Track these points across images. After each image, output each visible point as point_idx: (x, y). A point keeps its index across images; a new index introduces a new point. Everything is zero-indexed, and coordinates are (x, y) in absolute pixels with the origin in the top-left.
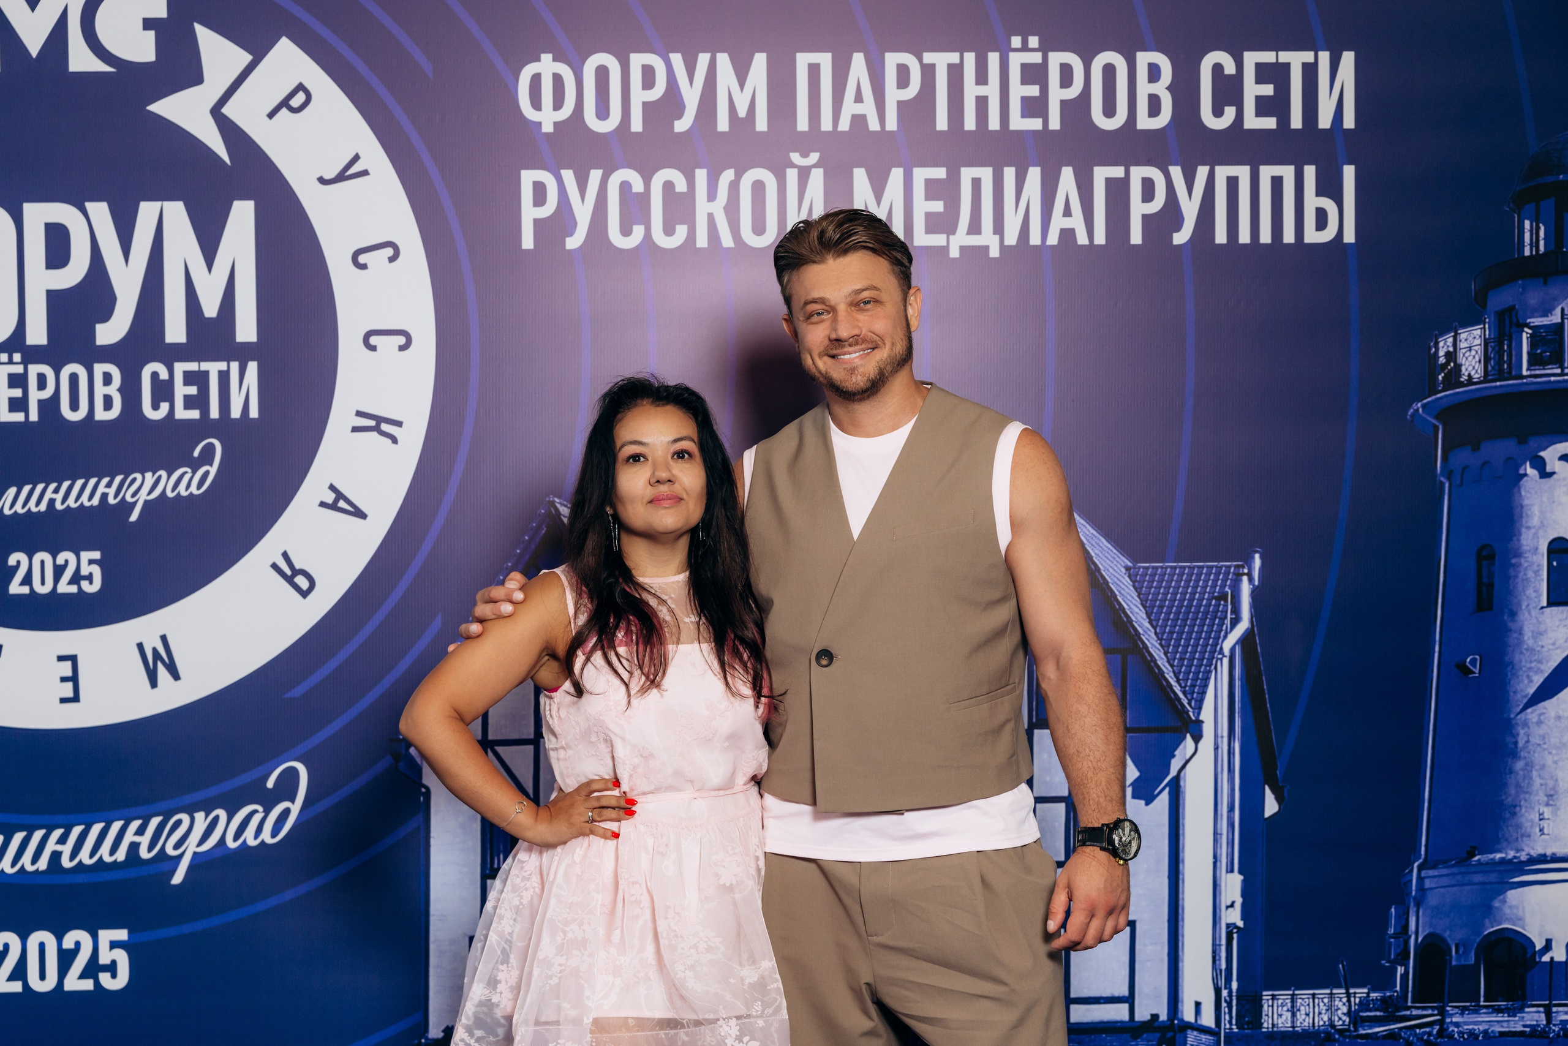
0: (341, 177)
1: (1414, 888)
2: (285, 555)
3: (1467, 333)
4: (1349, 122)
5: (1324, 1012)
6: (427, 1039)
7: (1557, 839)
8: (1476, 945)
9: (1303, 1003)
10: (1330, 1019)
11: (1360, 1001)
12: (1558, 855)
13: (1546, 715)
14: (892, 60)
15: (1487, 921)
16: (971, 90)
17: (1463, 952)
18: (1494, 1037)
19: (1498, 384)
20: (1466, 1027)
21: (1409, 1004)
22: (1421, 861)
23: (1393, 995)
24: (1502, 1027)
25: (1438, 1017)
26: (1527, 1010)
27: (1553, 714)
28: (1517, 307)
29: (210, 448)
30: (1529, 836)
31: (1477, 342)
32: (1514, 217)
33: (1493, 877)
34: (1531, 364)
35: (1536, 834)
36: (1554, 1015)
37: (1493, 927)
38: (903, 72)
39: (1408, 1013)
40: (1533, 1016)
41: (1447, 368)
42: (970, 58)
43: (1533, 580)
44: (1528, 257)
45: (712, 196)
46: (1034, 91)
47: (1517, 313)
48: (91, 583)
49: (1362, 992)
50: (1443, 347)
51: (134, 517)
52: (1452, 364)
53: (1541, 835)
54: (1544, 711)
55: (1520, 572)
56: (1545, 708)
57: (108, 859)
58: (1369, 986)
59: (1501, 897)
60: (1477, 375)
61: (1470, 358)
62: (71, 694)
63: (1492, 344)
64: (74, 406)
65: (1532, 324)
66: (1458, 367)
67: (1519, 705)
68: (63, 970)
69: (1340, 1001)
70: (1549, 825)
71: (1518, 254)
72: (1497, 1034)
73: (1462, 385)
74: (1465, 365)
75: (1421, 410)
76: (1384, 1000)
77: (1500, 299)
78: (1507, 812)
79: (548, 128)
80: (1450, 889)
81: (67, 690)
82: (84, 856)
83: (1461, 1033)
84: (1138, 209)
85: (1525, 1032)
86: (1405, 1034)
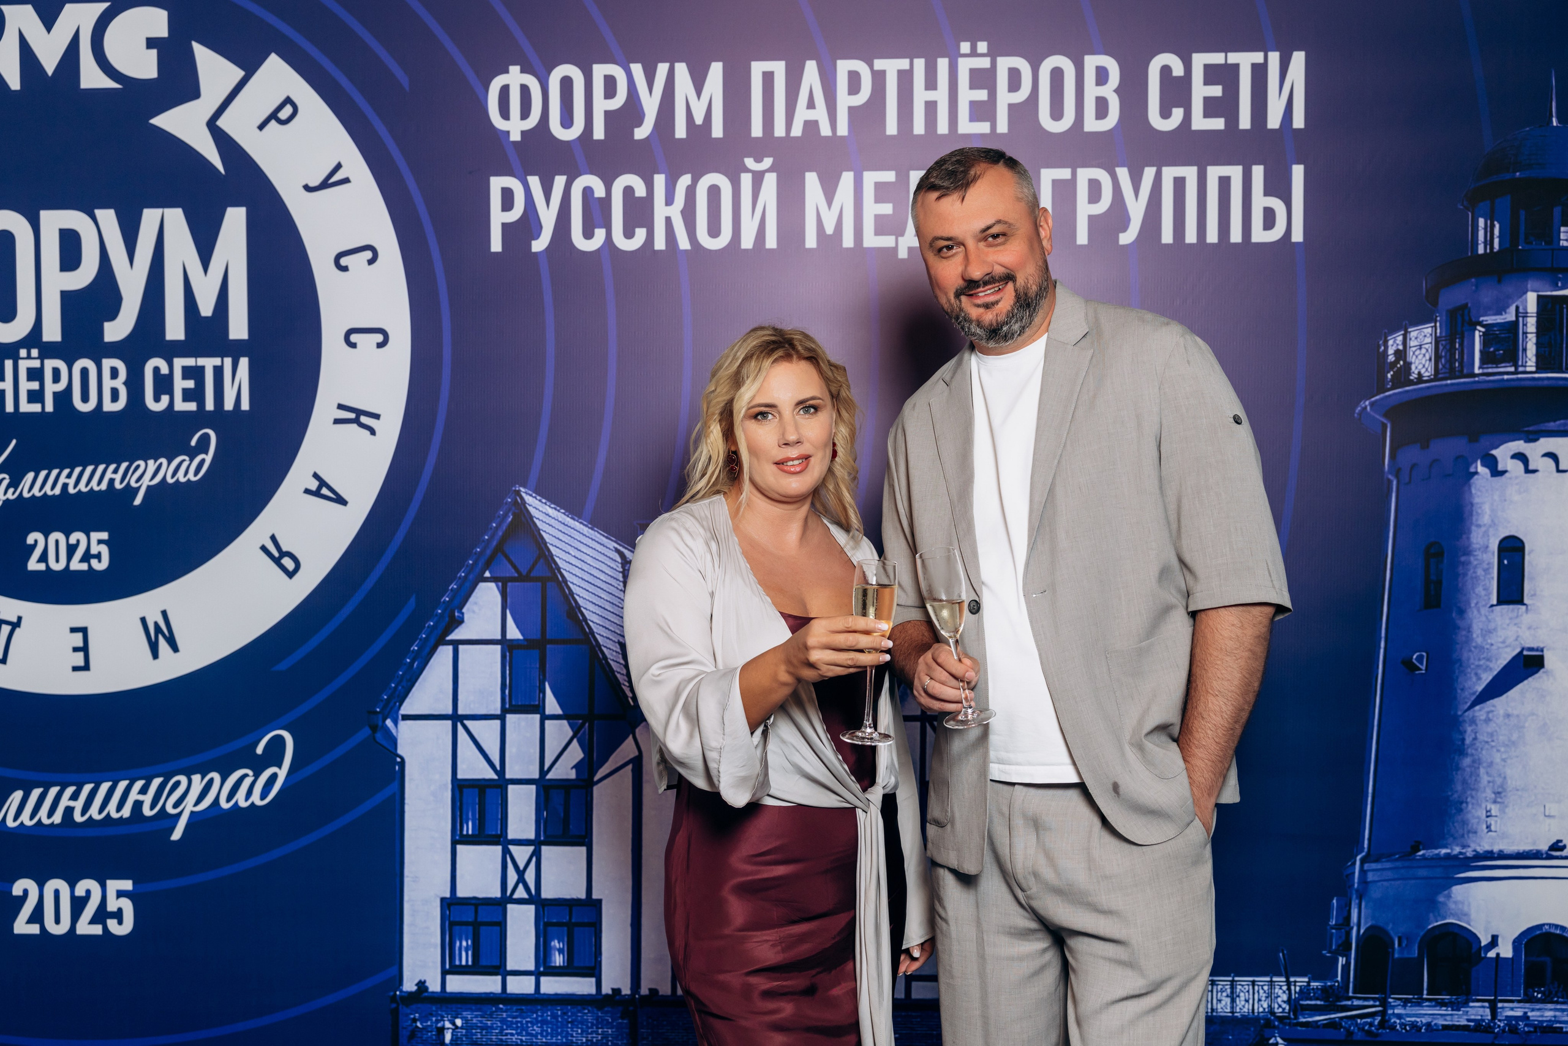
0: (325, 185)
1: (1356, 880)
2: (273, 538)
3: (1417, 332)
4: (1299, 122)
5: (1263, 999)
6: (401, 991)
7: (1504, 836)
8: (1419, 938)
9: (1243, 989)
10: (1270, 1006)
11: (1301, 990)
12: (1505, 852)
13: (1495, 713)
14: (844, 67)
15: (1431, 915)
16: (920, 96)
17: (1406, 945)
18: (1437, 1030)
19: (1449, 382)
20: (1408, 1019)
21: (1351, 994)
22: (1364, 854)
23: (1334, 985)
24: (1446, 1020)
25: (1380, 1009)
26: (1471, 1004)
27: (1502, 712)
28: (1469, 305)
29: (206, 437)
30: (1476, 832)
31: (1428, 340)
32: (1468, 214)
33: (1438, 872)
34: (1484, 362)
35: (1482, 831)
36: (1499, 1010)
37: (1437, 922)
38: (854, 80)
39: (1349, 1003)
40: (1478, 1011)
41: (1396, 366)
42: (920, 64)
43: (1482, 578)
44: (1482, 255)
45: (669, 201)
46: (982, 95)
47: (1469, 312)
48: (100, 561)
49: (1302, 981)
50: (1392, 345)
51: (138, 501)
52: (1401, 363)
53: (1488, 832)
54: (1493, 709)
55: (1469, 570)
56: (1494, 706)
57: (115, 815)
58: (1310, 975)
59: (1446, 892)
60: (1427, 373)
61: (1420, 357)
62: (82, 663)
63: (1444, 342)
64: (85, 398)
65: (1485, 323)
66: (1408, 365)
67: (1466, 703)
68: (76, 916)
69: (1281, 988)
70: (1496, 822)
71: (1471, 253)
72: (1440, 1028)
73: (1411, 383)
74: (1415, 363)
75: (1368, 408)
76: (1324, 989)
77: (1453, 297)
78: (1453, 808)
79: (516, 137)
80: (1393, 882)
81: (79, 659)
82: (94, 812)
83: (1403, 1025)
84: (1085, 209)
85: (1469, 1026)
86: (1346, 1023)
